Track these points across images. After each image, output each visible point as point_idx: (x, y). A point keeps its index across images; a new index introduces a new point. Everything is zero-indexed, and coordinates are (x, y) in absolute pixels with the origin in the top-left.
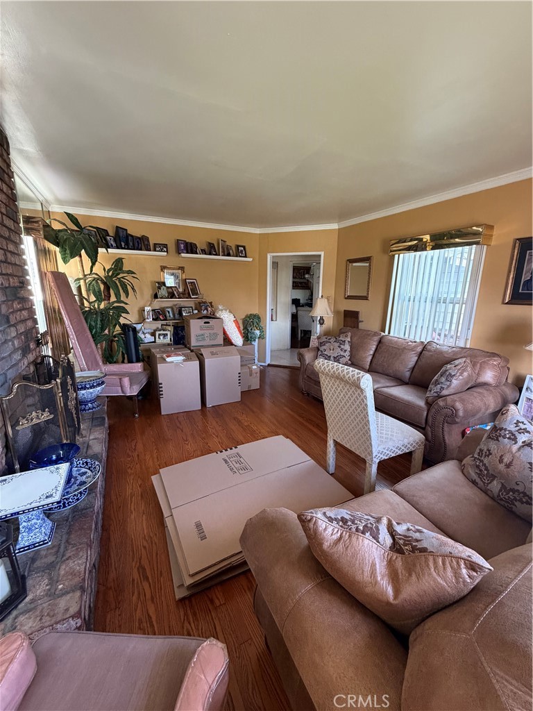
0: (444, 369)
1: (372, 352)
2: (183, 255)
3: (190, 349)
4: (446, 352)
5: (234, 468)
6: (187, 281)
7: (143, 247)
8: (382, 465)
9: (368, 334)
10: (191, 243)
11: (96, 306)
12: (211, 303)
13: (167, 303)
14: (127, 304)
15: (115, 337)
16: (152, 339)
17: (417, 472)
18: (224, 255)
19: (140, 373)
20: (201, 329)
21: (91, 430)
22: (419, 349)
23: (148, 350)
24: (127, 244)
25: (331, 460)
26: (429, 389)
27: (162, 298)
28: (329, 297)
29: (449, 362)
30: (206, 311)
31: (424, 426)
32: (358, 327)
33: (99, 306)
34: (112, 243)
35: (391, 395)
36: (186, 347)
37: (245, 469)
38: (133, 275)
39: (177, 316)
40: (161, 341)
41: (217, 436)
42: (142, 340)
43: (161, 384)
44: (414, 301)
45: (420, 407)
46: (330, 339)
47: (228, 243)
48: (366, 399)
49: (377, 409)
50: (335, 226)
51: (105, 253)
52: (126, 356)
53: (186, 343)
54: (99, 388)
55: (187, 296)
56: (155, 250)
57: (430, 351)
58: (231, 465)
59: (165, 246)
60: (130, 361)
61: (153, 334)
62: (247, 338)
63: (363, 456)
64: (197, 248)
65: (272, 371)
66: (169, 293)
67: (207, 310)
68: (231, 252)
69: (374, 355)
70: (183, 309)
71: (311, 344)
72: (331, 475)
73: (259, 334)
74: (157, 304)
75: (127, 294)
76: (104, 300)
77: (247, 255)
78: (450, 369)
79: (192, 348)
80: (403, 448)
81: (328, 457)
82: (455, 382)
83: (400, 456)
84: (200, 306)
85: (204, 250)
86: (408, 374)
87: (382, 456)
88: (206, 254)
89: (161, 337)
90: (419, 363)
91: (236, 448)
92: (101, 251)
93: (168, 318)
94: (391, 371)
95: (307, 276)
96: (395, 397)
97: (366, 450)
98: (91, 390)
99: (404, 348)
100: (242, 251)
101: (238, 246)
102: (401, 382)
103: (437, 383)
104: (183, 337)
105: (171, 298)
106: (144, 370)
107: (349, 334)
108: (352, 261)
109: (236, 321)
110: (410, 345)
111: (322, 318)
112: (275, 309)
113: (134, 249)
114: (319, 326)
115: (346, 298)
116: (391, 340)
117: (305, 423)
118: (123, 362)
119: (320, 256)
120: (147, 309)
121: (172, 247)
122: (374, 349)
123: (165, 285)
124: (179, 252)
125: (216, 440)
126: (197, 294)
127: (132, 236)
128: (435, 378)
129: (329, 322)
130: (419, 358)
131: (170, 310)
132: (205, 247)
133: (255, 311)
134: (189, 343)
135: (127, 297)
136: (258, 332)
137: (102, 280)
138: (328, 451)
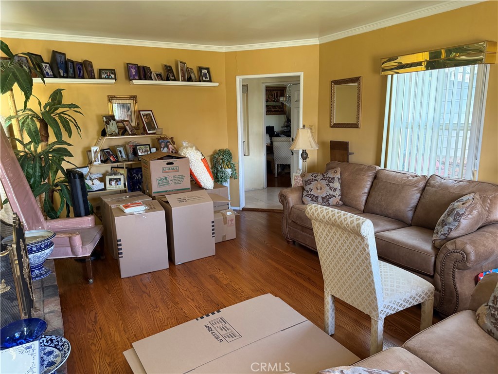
0: (450, 207)
1: (366, 190)
2: (135, 82)
3: (150, 196)
4: (452, 187)
5: (220, 336)
6: (141, 113)
7: (86, 75)
8: (389, 320)
9: (361, 169)
10: (144, 67)
11: (32, 149)
12: (172, 139)
13: (118, 141)
14: (70, 145)
15: (57, 185)
16: (102, 186)
17: (428, 326)
18: (184, 80)
19: (91, 228)
20: (164, 171)
21: (43, 301)
22: (422, 184)
23: (98, 199)
24: (66, 71)
25: (330, 319)
26: (435, 231)
27: (111, 135)
28: (312, 126)
29: (456, 198)
30: (166, 149)
31: (432, 274)
32: (348, 161)
33: (36, 148)
34: (48, 71)
35: (393, 240)
36: (144, 193)
37: (233, 335)
38: (76, 109)
39: (131, 156)
40: (112, 187)
41: (193, 300)
42: (90, 188)
43: (120, 241)
44: (412, 128)
45: (427, 253)
46: (316, 176)
47: (188, 65)
48: (368, 247)
49: (381, 257)
50: (315, 41)
51: (40, 83)
52: (71, 208)
53: (145, 188)
54: (48, 251)
55: (142, 131)
56: (100, 78)
57: (433, 186)
58: (216, 332)
59: (113, 71)
60: (78, 215)
61: (102, 180)
62: (217, 178)
63: (367, 312)
64: (151, 72)
65: (248, 217)
66: (119, 128)
67: (168, 148)
68: (192, 76)
69: (369, 194)
70: (138, 147)
71: (293, 182)
72: (332, 336)
73: (230, 173)
74: (107, 142)
75: (70, 133)
76: (42, 141)
77: (212, 80)
78: (458, 207)
79: (153, 195)
80: (411, 300)
81: (326, 316)
82: (464, 222)
83: (408, 310)
84: (160, 142)
85: (160, 75)
86: (410, 214)
87: (388, 311)
88: (162, 79)
89: (113, 183)
90: (423, 200)
91: (219, 311)
92: (37, 81)
93: (120, 159)
94: (390, 211)
95: (281, 99)
96: (398, 242)
97: (371, 305)
98: (39, 254)
99: (405, 184)
100: (205, 74)
101: (200, 69)
102: (402, 223)
103: (444, 223)
104: (140, 182)
105: (123, 135)
106: (96, 224)
107: (339, 170)
108: (336, 82)
109: (204, 160)
110: (410, 180)
111: (304, 152)
112: (246, 142)
113: (74, 78)
114: (301, 161)
115: (332, 127)
116: (388, 175)
117: (294, 277)
118: (68, 216)
119: (299, 77)
120: (94, 149)
121: (121, 72)
122: (368, 186)
123: (114, 120)
124: (130, 78)
125: (192, 304)
126: (154, 128)
127: (72, 62)
128: (442, 218)
129: (314, 156)
130: (421, 195)
131: (121, 149)
132: (160, 70)
133: (225, 146)
134: (150, 188)
135: (70, 136)
136: (229, 171)
137: (38, 117)
138: (326, 308)
